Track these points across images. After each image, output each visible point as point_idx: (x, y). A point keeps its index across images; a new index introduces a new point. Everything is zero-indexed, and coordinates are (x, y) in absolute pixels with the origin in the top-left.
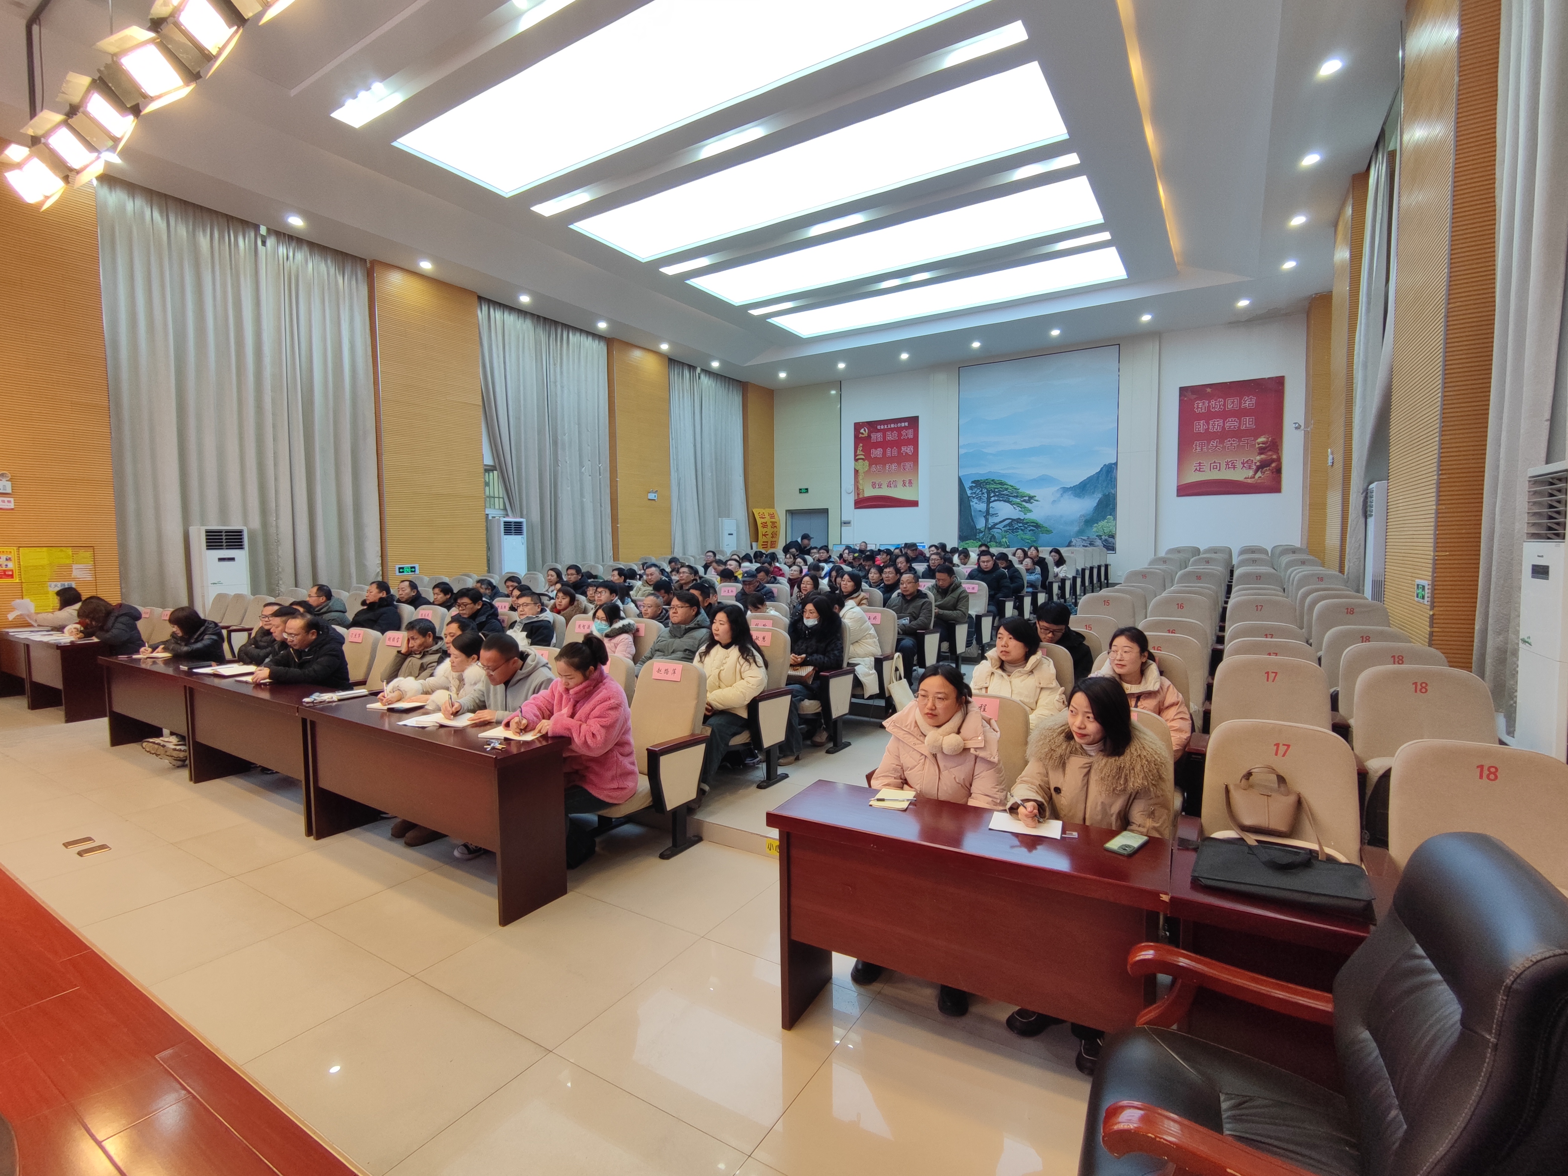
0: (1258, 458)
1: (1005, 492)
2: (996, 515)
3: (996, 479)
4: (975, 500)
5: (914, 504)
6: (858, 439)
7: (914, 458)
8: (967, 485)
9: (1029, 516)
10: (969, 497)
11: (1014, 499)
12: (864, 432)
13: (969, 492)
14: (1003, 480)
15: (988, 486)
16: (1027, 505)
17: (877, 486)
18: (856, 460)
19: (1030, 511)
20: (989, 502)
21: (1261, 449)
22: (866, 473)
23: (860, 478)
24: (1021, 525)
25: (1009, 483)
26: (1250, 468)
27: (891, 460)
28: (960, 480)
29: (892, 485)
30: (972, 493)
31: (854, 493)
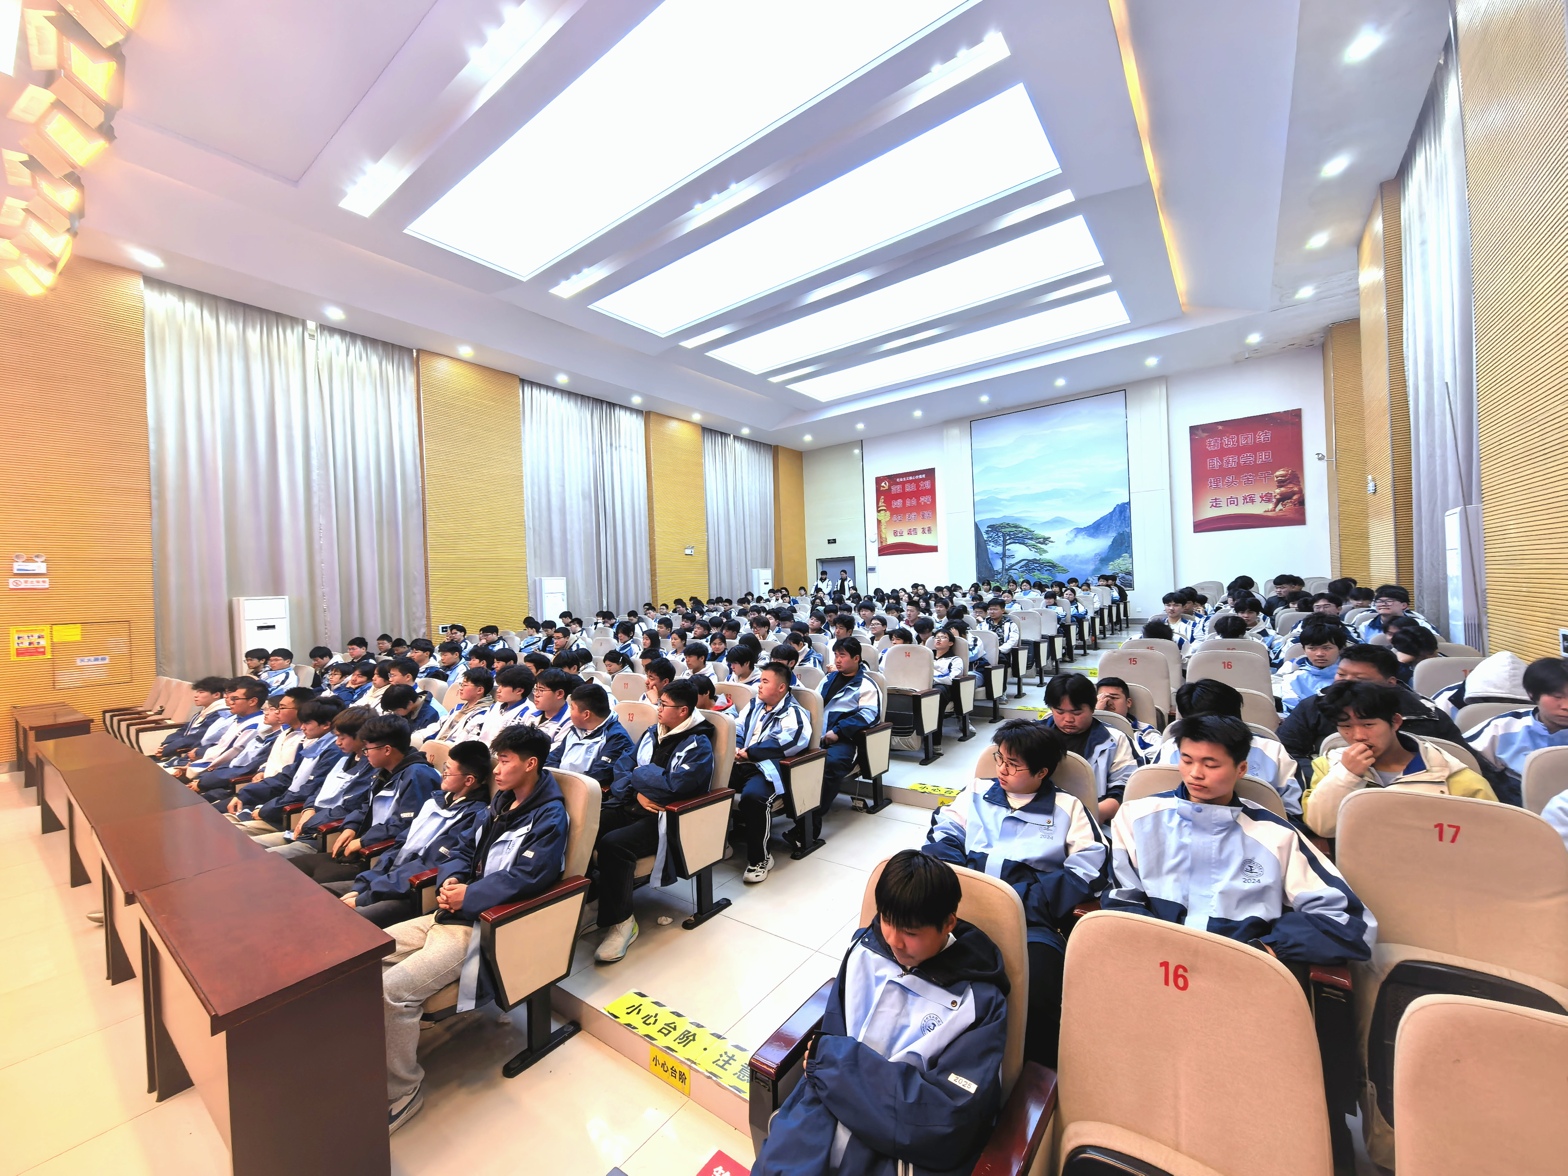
0: (1278, 491)
1: (1020, 535)
2: (1012, 556)
3: (1011, 522)
4: (992, 544)
5: (934, 549)
6: (879, 493)
7: (932, 506)
8: (983, 529)
9: (1045, 557)
10: (985, 541)
11: (1030, 541)
12: (885, 485)
13: (985, 536)
14: (1018, 523)
15: (1003, 530)
16: (1042, 546)
17: (899, 534)
18: (879, 511)
19: (1045, 552)
20: (1005, 545)
21: (1279, 482)
22: (888, 522)
23: (883, 527)
24: (1037, 565)
25: (1023, 526)
26: (1269, 501)
27: (911, 509)
28: (976, 525)
29: (912, 533)
30: (988, 538)
31: (877, 542)
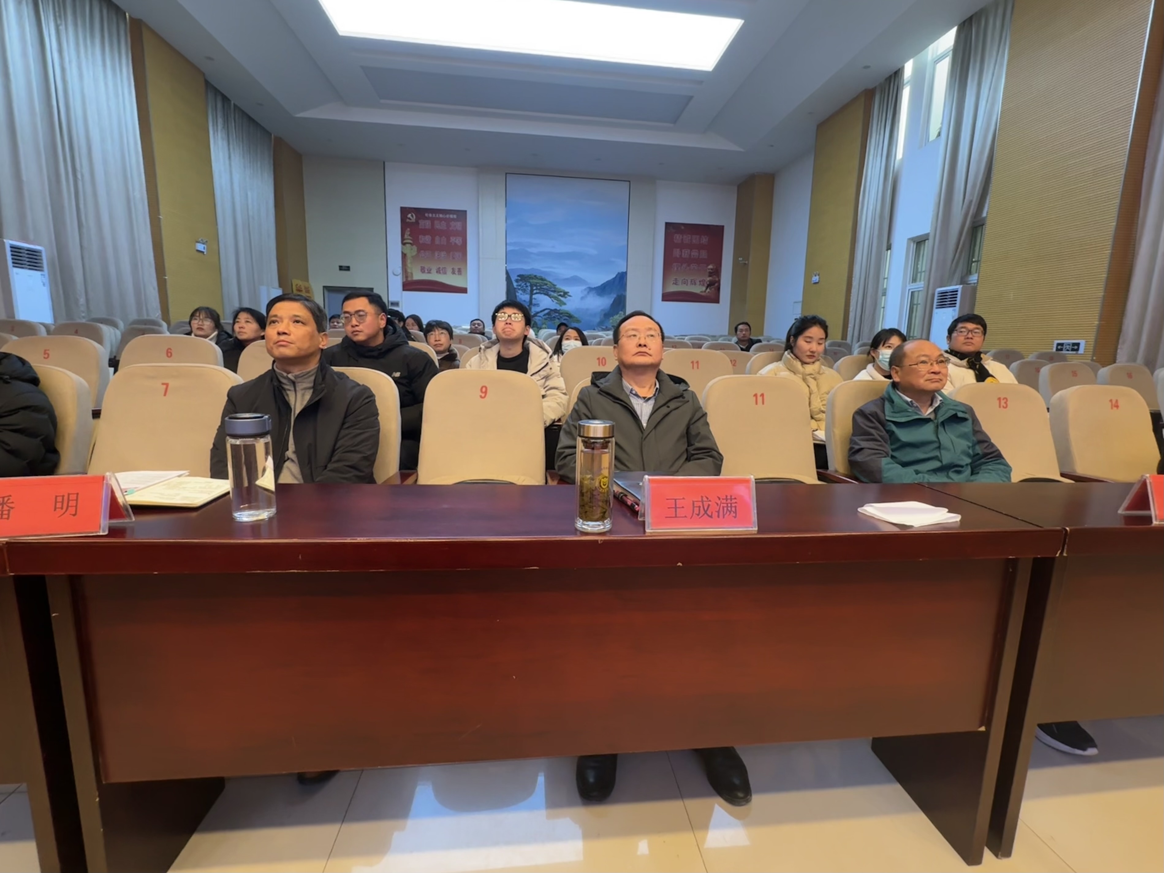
0: (708, 279)
1: (545, 287)
2: (537, 305)
3: (538, 275)
4: (520, 292)
5: (464, 290)
6: (405, 224)
7: (463, 249)
8: (514, 278)
9: (564, 308)
10: (515, 288)
11: (552, 293)
12: (412, 217)
13: (515, 284)
14: (543, 276)
15: (531, 281)
16: (562, 299)
17: (426, 271)
18: (403, 244)
19: (565, 304)
20: (532, 294)
21: (710, 272)
22: (415, 258)
23: (409, 261)
24: (557, 314)
25: (548, 279)
26: (703, 285)
27: (440, 248)
28: (507, 273)
29: (441, 272)
30: (517, 286)
31: (401, 275)
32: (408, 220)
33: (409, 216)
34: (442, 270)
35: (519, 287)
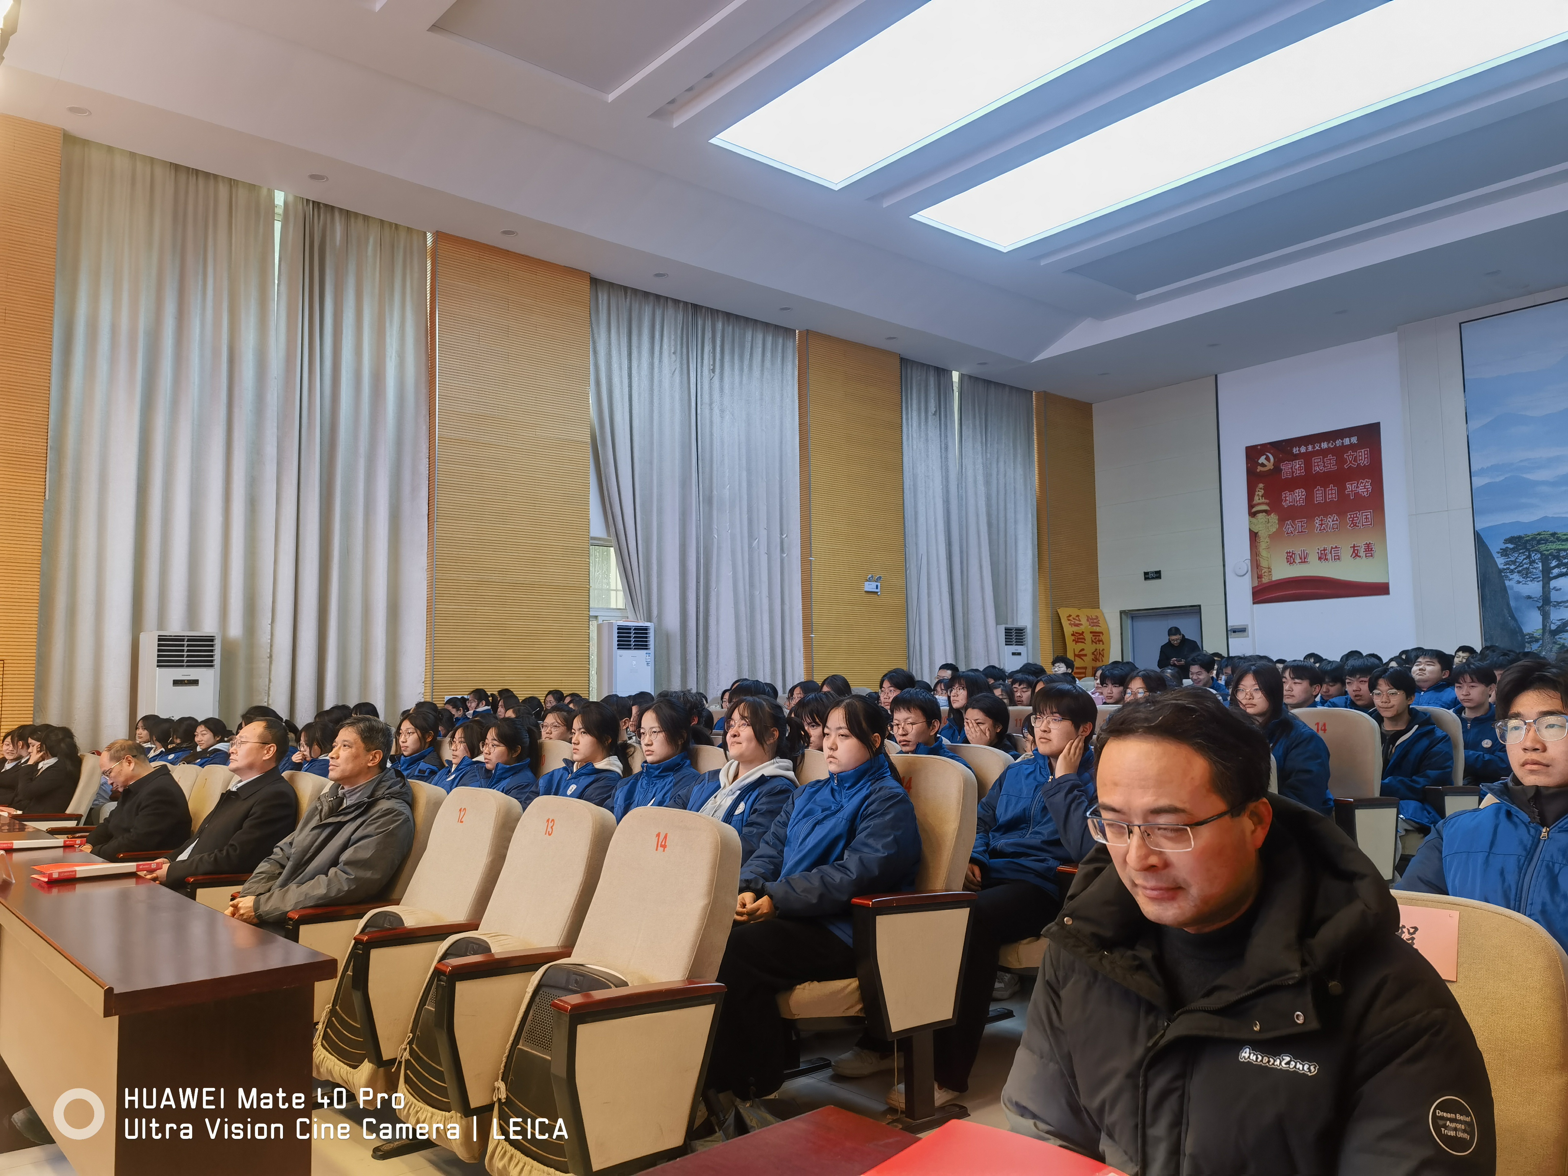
2: (1565, 603)
3: (1553, 532)
4: (1516, 577)
5: (1382, 589)
6: (1253, 477)
7: (1375, 503)
8: (1495, 546)
10: (1502, 570)
12: (1267, 462)
13: (1500, 561)
15: (1543, 547)
17: (1298, 560)
18: (1252, 514)
20: (1547, 577)
22: (1272, 537)
23: (1263, 545)
27: (1325, 509)
28: (1478, 538)
29: (1329, 556)
30: (1506, 564)
31: (1249, 575)
32: (1259, 469)
33: (1262, 460)
34: (1331, 553)
35: (1512, 567)
